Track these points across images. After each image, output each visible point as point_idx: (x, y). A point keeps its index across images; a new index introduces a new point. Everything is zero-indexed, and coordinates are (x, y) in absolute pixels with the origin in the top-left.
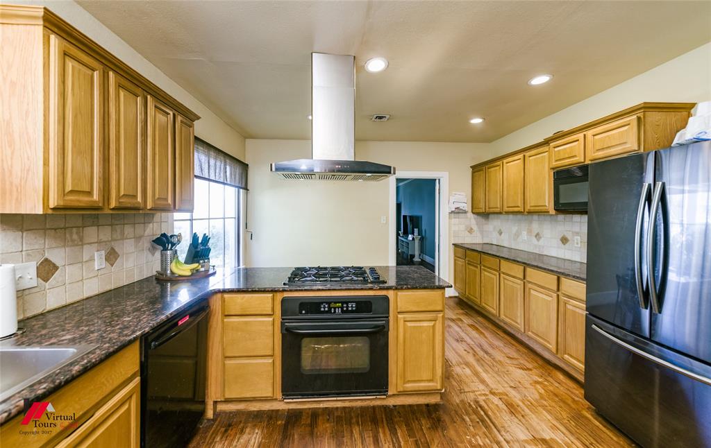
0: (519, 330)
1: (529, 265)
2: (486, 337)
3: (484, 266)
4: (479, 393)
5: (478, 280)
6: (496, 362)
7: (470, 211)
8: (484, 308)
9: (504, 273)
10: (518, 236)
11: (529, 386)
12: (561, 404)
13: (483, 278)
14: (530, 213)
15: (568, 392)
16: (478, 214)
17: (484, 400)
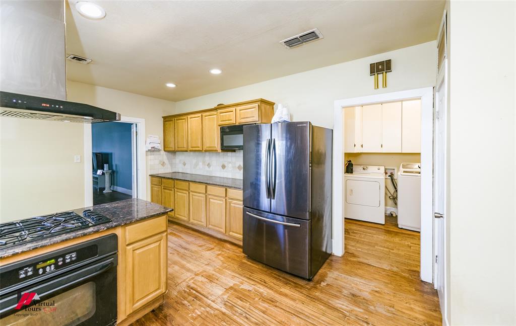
0: (202, 226)
1: (209, 184)
2: (183, 238)
3: (177, 189)
4: (188, 279)
5: (172, 200)
6: (193, 252)
7: (163, 149)
8: (178, 219)
9: (192, 192)
10: (197, 166)
11: (214, 259)
12: (233, 261)
13: (176, 197)
14: (206, 151)
15: (234, 253)
16: (169, 151)
17: (193, 283)
